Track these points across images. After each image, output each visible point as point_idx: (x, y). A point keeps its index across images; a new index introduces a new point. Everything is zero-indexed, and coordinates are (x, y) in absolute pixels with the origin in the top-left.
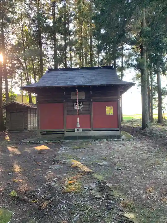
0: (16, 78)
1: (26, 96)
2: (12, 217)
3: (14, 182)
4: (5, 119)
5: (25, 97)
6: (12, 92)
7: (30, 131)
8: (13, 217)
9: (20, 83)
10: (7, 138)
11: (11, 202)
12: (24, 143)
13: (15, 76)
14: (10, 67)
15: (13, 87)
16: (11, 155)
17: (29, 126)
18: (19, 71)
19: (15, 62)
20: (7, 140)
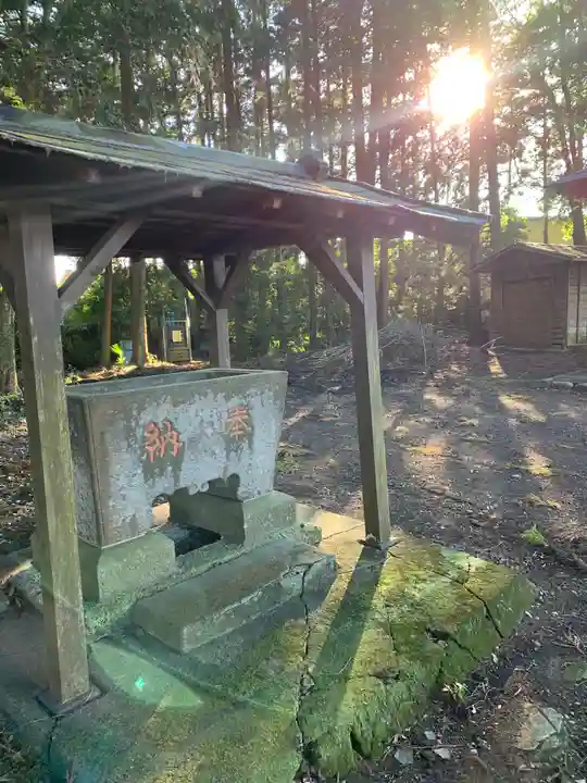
0: (526, 155)
1: (560, 219)
2: (537, 600)
3: (531, 503)
4: (487, 306)
5: (558, 222)
6: (509, 212)
7: (574, 349)
8: (540, 602)
9: (537, 174)
10: (495, 367)
11: (529, 560)
12: (557, 387)
13: (522, 149)
14: (505, 119)
15: (515, 191)
16: (513, 422)
17: (571, 331)
18: (536, 128)
19: (525, 93)
20: (496, 374)
